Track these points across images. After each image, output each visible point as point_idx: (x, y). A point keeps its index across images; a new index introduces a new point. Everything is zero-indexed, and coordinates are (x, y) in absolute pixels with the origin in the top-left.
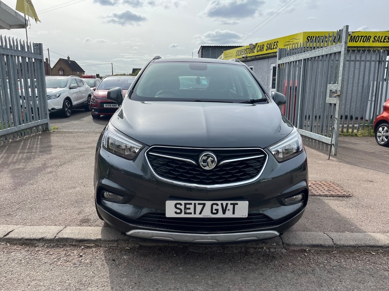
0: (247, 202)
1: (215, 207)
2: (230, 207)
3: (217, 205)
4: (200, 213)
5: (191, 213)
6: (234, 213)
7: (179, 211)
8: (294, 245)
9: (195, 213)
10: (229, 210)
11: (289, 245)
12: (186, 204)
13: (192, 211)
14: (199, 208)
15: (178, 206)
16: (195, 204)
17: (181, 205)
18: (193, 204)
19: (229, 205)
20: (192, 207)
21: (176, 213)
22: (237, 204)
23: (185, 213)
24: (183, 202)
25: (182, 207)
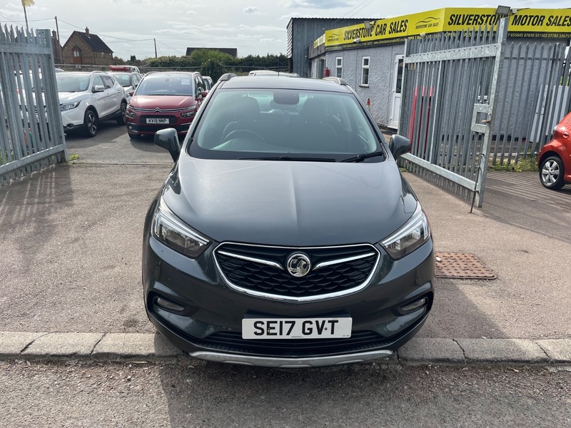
0: (351, 319)
1: (308, 326)
2: (328, 325)
3: (311, 323)
4: (288, 334)
5: (276, 334)
6: (332, 333)
7: (259, 331)
8: (413, 360)
9: (281, 334)
10: (326, 329)
11: (406, 360)
12: (269, 323)
13: (277, 330)
14: (286, 327)
15: (259, 325)
16: (281, 322)
17: (263, 323)
18: (279, 323)
19: (326, 322)
20: (277, 326)
21: (256, 333)
22: (337, 321)
23: (268, 334)
24: (265, 320)
25: (264, 327)
